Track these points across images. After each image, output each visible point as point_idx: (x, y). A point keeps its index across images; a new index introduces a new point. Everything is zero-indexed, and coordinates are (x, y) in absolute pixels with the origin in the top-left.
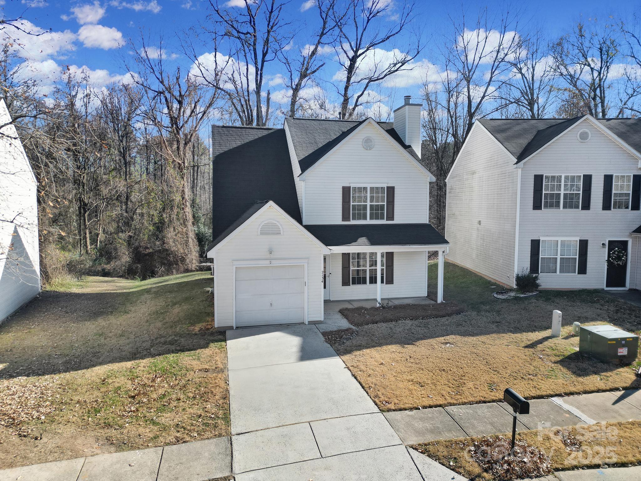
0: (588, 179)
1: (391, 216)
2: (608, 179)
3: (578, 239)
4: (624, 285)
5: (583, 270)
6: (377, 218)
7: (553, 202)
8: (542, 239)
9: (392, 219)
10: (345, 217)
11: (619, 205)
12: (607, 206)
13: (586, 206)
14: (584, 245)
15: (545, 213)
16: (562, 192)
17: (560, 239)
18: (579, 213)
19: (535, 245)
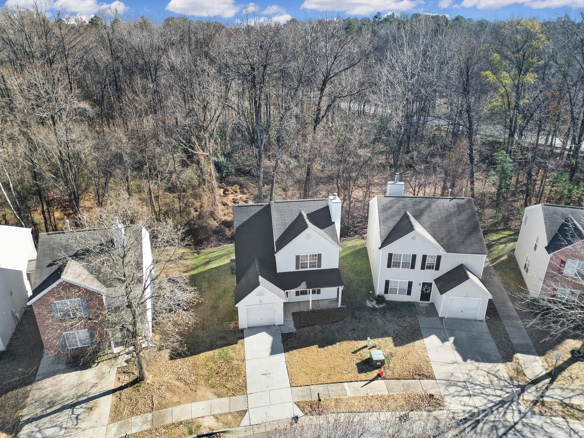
0: (414, 257)
1: (319, 266)
2: (424, 257)
3: (408, 281)
4: (429, 300)
5: (409, 293)
6: (313, 267)
7: (397, 265)
8: (390, 280)
9: (320, 267)
10: (297, 267)
11: (430, 267)
12: (423, 268)
13: (413, 267)
14: (410, 284)
15: (392, 269)
16: (401, 261)
17: (399, 281)
18: (409, 270)
19: (387, 283)
